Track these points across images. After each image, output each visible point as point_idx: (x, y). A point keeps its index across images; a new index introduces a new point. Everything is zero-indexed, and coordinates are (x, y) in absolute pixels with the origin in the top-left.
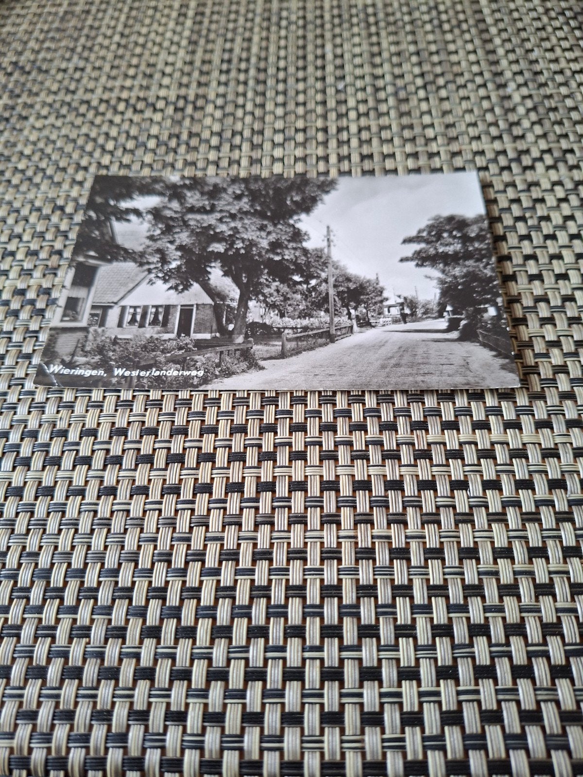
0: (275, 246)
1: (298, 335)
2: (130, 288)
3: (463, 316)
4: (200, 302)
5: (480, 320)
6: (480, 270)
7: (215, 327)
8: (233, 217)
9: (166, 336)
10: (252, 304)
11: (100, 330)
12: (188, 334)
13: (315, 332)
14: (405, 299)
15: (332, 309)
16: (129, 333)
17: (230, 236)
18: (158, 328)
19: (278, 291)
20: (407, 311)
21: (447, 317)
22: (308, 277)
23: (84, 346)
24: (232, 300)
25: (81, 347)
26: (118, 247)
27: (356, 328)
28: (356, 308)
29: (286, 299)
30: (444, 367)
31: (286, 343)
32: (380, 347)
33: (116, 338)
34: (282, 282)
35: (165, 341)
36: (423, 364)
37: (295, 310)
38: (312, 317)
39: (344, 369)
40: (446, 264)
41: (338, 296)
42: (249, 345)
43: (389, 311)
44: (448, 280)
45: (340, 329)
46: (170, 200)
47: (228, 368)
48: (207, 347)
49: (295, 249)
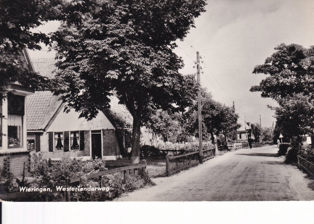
0: (157, 72)
1: (178, 157)
2: (52, 116)
3: (290, 144)
4: (105, 128)
5: (301, 147)
6: (306, 103)
7: (118, 150)
8: (121, 41)
9: (85, 158)
10: (143, 129)
11: (37, 154)
12: (100, 156)
13: (189, 154)
14: (252, 126)
15: (200, 135)
16: (58, 156)
17: (121, 62)
18: (78, 152)
19: (161, 117)
20: (253, 137)
21: (279, 143)
22: (183, 104)
23: (29, 168)
24: (128, 126)
25: (27, 169)
26: (36, 76)
27: (217, 151)
28: (217, 134)
29: (168, 125)
30: (273, 184)
31: (169, 163)
32: (233, 167)
33: (50, 160)
34: (164, 109)
35: (84, 162)
36: (260, 181)
37: (174, 135)
38: (187, 141)
39: (209, 185)
40: (283, 96)
41: (205, 122)
42: (144, 166)
43: (240, 137)
44: (283, 110)
45: (206, 152)
46: (69, 25)
47: (131, 184)
48: (115, 167)
49: (172, 76)
